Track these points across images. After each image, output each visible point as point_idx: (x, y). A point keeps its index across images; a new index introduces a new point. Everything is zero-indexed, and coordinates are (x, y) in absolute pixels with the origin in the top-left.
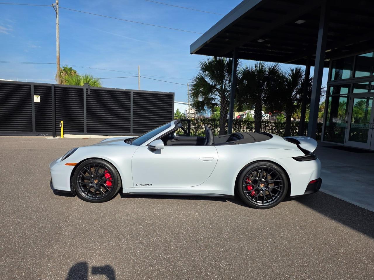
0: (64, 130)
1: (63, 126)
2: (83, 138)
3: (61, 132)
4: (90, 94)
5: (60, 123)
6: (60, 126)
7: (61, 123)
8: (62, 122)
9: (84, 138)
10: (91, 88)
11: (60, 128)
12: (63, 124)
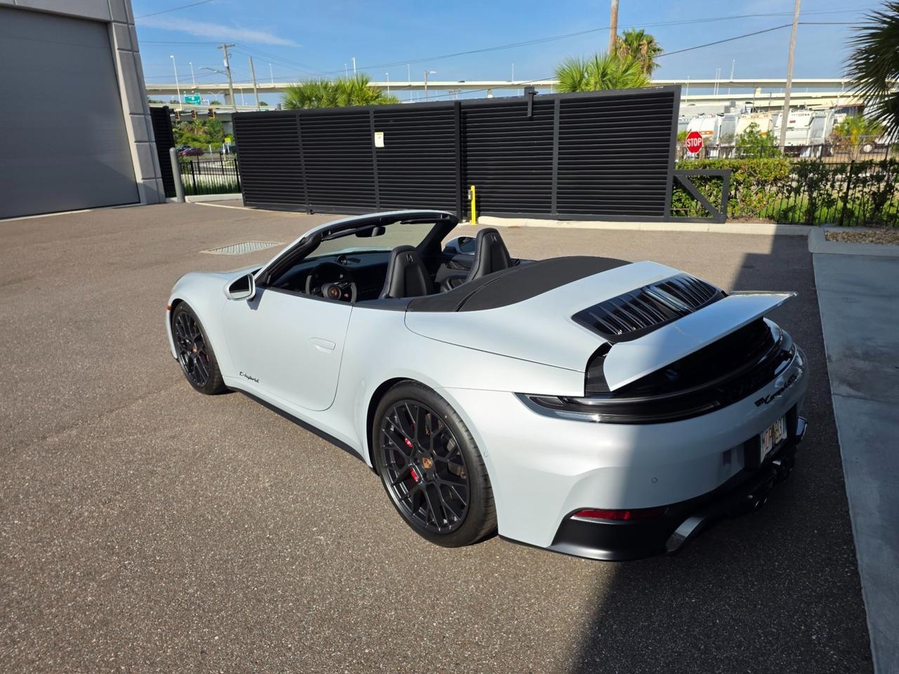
0: (477, 206)
1: (476, 197)
2: (509, 227)
3: (470, 210)
4: (533, 115)
5: (469, 191)
6: (469, 196)
7: (472, 192)
8: (473, 188)
9: (512, 227)
10: (535, 100)
11: (470, 201)
12: (476, 193)
